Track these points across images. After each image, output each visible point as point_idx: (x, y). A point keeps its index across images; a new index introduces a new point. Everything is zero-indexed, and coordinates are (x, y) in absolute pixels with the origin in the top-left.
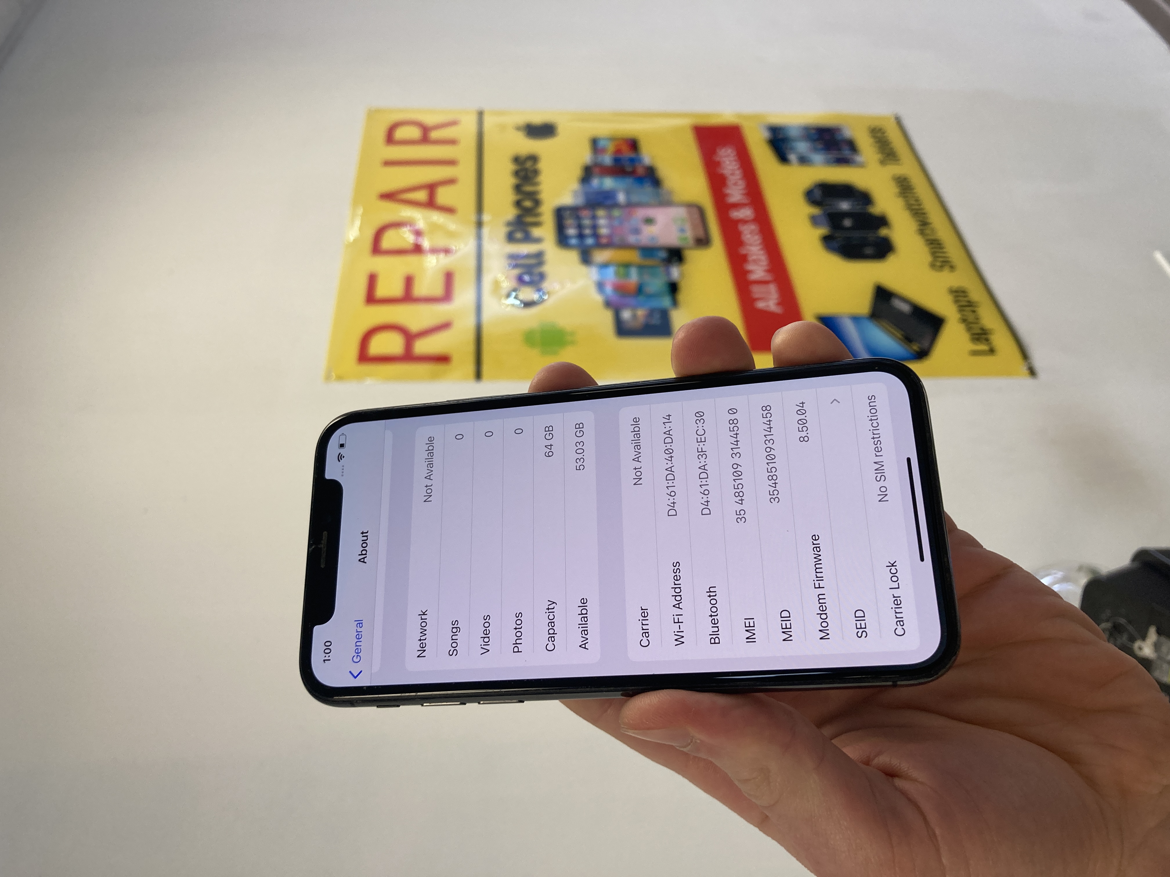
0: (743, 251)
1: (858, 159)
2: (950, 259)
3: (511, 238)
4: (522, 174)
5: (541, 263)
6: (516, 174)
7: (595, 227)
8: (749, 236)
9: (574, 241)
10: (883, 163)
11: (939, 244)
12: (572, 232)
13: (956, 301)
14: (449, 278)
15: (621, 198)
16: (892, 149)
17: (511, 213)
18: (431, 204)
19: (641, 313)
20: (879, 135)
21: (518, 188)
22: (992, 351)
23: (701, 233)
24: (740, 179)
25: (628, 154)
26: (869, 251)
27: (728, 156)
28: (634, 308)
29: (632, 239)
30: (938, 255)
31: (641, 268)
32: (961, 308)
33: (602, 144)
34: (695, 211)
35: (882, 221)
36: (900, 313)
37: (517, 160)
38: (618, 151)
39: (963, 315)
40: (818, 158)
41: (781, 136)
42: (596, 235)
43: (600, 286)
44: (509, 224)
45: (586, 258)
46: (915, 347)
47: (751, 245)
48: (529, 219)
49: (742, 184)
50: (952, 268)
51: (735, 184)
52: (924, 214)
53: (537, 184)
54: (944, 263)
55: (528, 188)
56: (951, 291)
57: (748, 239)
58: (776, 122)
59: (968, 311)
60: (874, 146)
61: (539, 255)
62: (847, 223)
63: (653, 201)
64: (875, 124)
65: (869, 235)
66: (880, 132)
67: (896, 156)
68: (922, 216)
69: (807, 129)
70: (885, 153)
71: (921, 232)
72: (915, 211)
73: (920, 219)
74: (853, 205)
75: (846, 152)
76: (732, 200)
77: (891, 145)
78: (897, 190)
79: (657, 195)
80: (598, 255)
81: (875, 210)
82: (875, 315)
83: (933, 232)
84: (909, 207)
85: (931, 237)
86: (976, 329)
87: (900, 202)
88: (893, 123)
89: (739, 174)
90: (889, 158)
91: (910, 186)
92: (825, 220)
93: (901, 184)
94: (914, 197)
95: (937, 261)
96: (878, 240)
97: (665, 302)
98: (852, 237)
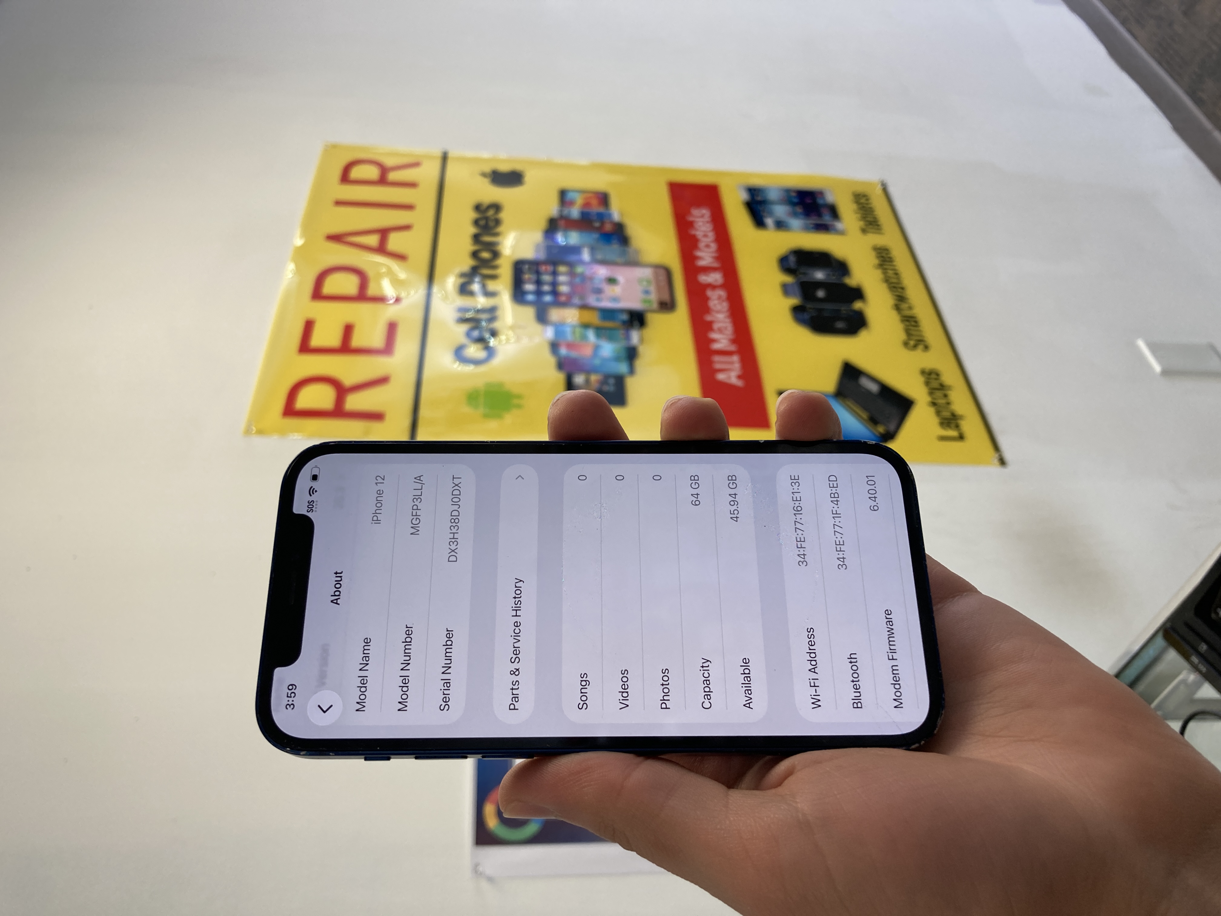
0: (708, 318)
1: (839, 225)
2: (926, 339)
3: (464, 290)
4: (482, 223)
5: (492, 319)
6: (476, 222)
7: (554, 284)
8: (716, 302)
9: (530, 297)
10: (864, 231)
11: (916, 322)
12: (529, 287)
13: (927, 383)
14: (392, 328)
15: (586, 256)
16: (875, 218)
17: (467, 263)
18: (381, 249)
19: (594, 378)
20: (863, 200)
21: (476, 238)
22: (961, 437)
23: (666, 297)
24: (712, 242)
25: (595, 208)
26: (840, 325)
27: (702, 216)
28: (587, 371)
29: (592, 300)
30: (911, 332)
31: (599, 329)
32: (932, 391)
33: (570, 196)
34: (662, 272)
35: (858, 294)
36: (868, 392)
37: (478, 208)
38: (587, 204)
39: (933, 398)
40: (796, 223)
41: (759, 198)
42: (555, 293)
43: (554, 346)
44: (463, 275)
45: (542, 318)
46: (881, 429)
47: (718, 312)
48: (486, 271)
49: (714, 246)
50: (926, 348)
51: (708, 246)
52: (903, 288)
53: (497, 234)
54: (919, 342)
55: (487, 239)
56: (923, 372)
57: (715, 305)
58: (756, 182)
59: (939, 394)
60: (857, 213)
61: (492, 310)
62: (821, 294)
63: (619, 260)
64: (860, 189)
65: (843, 309)
66: (865, 198)
67: (878, 225)
68: (900, 290)
69: (788, 191)
70: (868, 221)
71: (897, 308)
72: (893, 285)
73: (897, 294)
74: (828, 275)
75: (827, 218)
76: (701, 263)
77: (876, 213)
78: (876, 261)
79: (624, 253)
80: (555, 314)
81: (852, 281)
82: (840, 393)
83: (910, 308)
84: (887, 280)
85: (907, 313)
86: (946, 414)
87: (878, 274)
88: (879, 190)
89: (711, 236)
90: (871, 226)
91: (890, 258)
92: (797, 289)
93: (880, 255)
94: (893, 270)
95: (910, 339)
96: (851, 314)
97: (622, 368)
98: (824, 309)
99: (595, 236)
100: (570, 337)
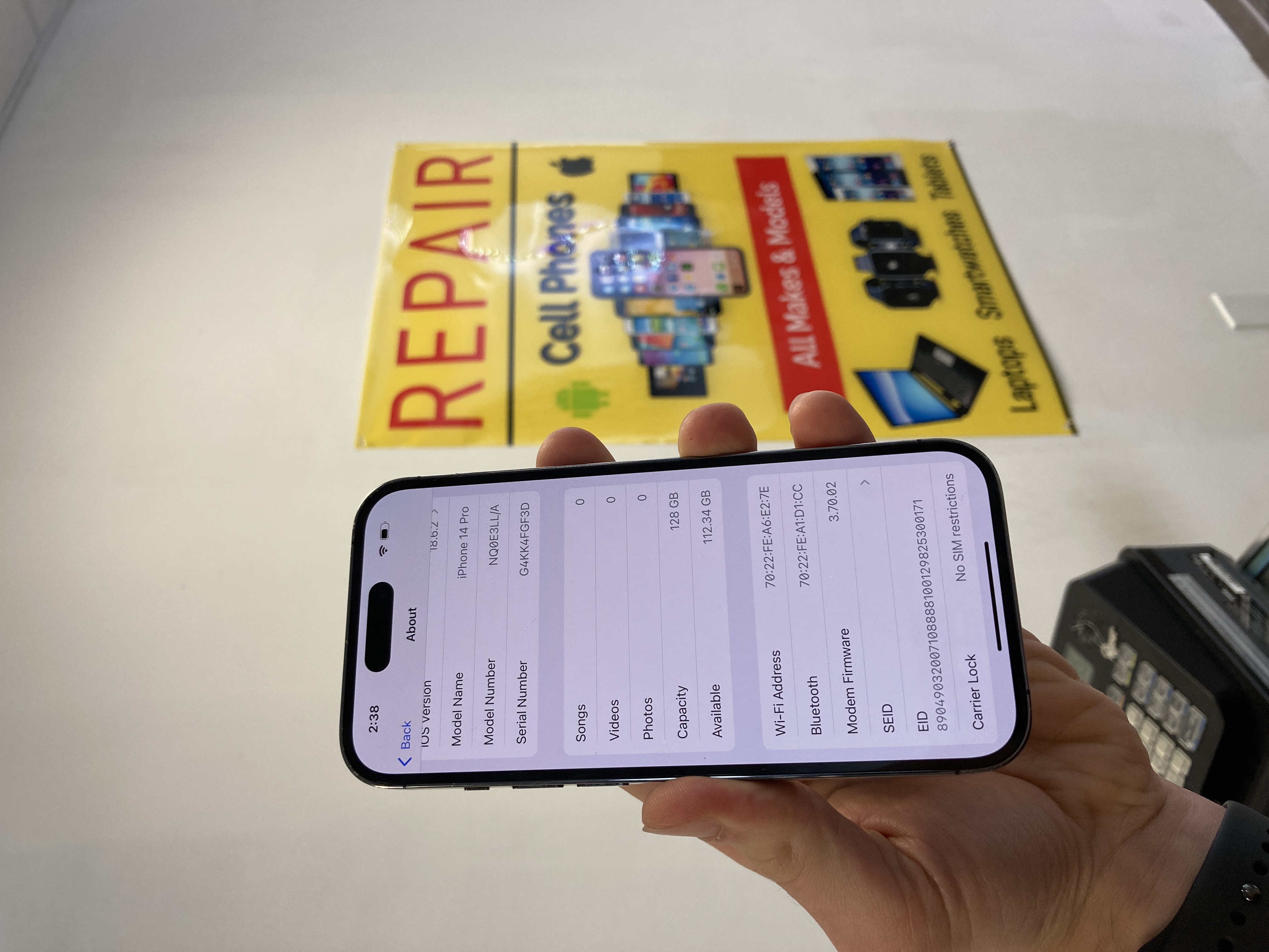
0: (783, 299)
1: (909, 192)
2: (998, 306)
3: (544, 287)
4: (556, 215)
5: (574, 316)
6: (550, 215)
7: (630, 274)
8: (790, 281)
9: (608, 291)
10: (933, 196)
11: (988, 289)
12: (606, 279)
13: (1001, 352)
14: (481, 332)
15: (659, 241)
16: (944, 182)
17: (544, 260)
19: (675, 369)
20: (932, 163)
21: (551, 231)
22: (1034, 407)
23: (740, 281)
24: (783, 218)
25: (666, 192)
26: (913, 297)
27: (772, 191)
28: (668, 363)
29: (670, 288)
30: (984, 300)
31: (676, 318)
32: (1005, 360)
33: (640, 180)
34: (734, 254)
35: (929, 263)
36: (942, 365)
37: (551, 200)
38: (657, 188)
39: (1007, 368)
40: (866, 192)
41: (827, 168)
42: (632, 284)
43: (635, 341)
44: (543, 272)
45: (621, 310)
46: (955, 404)
47: (792, 292)
48: (563, 266)
49: (784, 223)
50: (999, 315)
51: (778, 223)
52: (974, 255)
53: (571, 226)
54: (992, 310)
55: (563, 231)
56: (997, 341)
57: (789, 285)
58: (822, 152)
59: (1012, 362)
60: (925, 177)
61: (573, 306)
62: (893, 265)
63: (691, 245)
64: (929, 152)
65: (915, 279)
66: (934, 161)
67: (947, 189)
68: (971, 256)
69: (855, 159)
70: (937, 185)
71: (969, 275)
72: (965, 252)
73: (969, 260)
74: (900, 245)
75: (896, 185)
76: (773, 242)
77: (945, 176)
78: (947, 228)
79: (696, 237)
80: (634, 306)
81: (923, 251)
82: (915, 369)
83: (982, 275)
84: (958, 247)
85: (979, 280)
86: (1019, 384)
87: (949, 241)
88: (947, 151)
89: (782, 211)
90: (940, 191)
91: (960, 223)
92: (869, 263)
93: (951, 221)
94: (963, 236)
95: (982, 308)
96: (923, 284)
97: (701, 357)
98: (896, 282)
99: (668, 219)
100: (649, 328)
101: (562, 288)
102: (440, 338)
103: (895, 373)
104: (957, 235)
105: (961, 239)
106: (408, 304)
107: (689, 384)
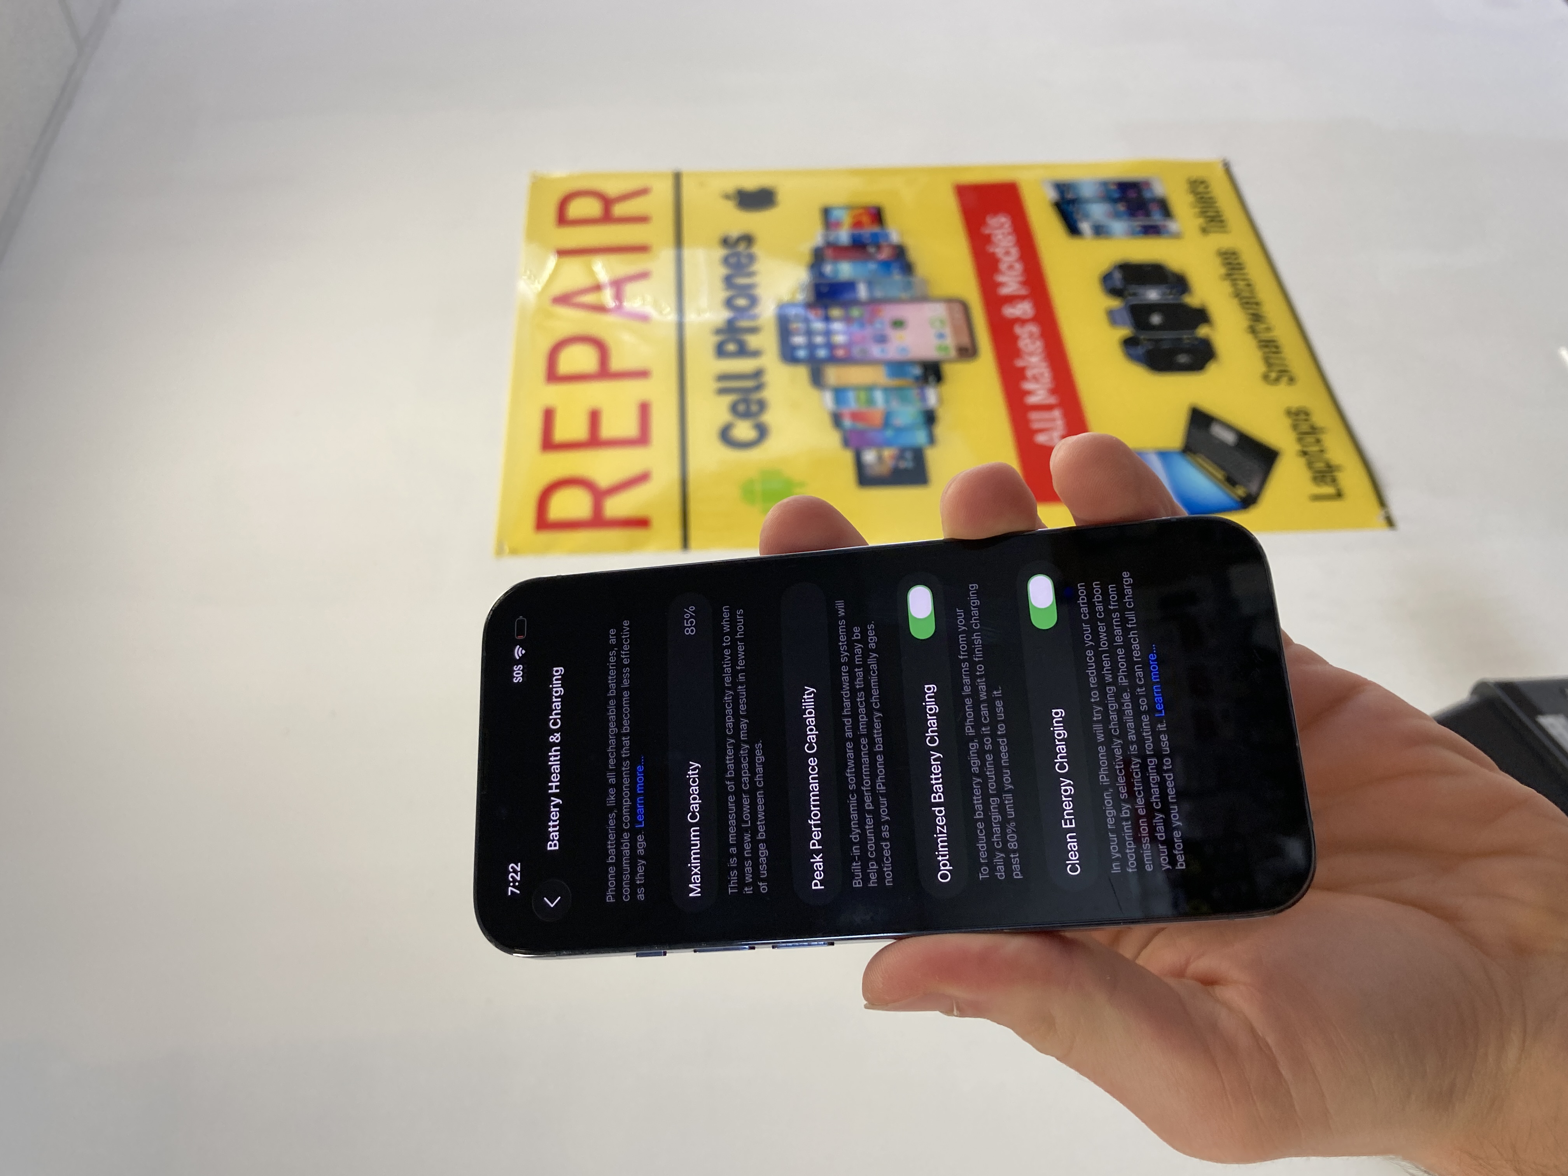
0: (1020, 363)
1: (1173, 226)
2: (1289, 369)
3: (720, 352)
4: (733, 260)
5: (759, 387)
6: (726, 261)
7: (828, 333)
8: (1028, 341)
9: (801, 354)
10: (1204, 231)
11: (1277, 347)
12: (799, 340)
13: (1295, 427)
14: (644, 410)
15: (862, 292)
16: (1217, 212)
17: (721, 316)
18: (618, 308)
19: (888, 453)
20: (1201, 189)
21: (728, 281)
22: (1339, 495)
23: (965, 341)
24: (1017, 261)
25: (869, 230)
26: (1183, 359)
27: (1001, 226)
28: (879, 445)
29: (876, 351)
30: (1272, 361)
31: (887, 390)
32: (1301, 437)
33: (837, 214)
34: (957, 308)
35: (1201, 316)
36: (1222, 444)
37: (725, 242)
38: (857, 224)
39: (1303, 446)
40: (1119, 226)
41: (1070, 196)
42: (831, 346)
43: (836, 418)
44: (718, 332)
45: (817, 380)
46: (1241, 491)
47: (1031, 354)
48: (745, 324)
49: (1019, 267)
50: (1292, 380)
51: (1011, 267)
52: (1257, 304)
53: (751, 274)
54: (1282, 374)
55: (742, 281)
56: (1289, 413)
57: (1026, 345)
58: (1065, 176)
59: (1310, 439)
60: (1195, 207)
61: (758, 374)
62: (1156, 319)
63: (904, 295)
64: (1197, 174)
65: (1185, 337)
66: (1203, 186)
67: (1222, 221)
68: (1254, 306)
69: (1105, 184)
70: (1208, 217)
71: (1253, 330)
72: (1244, 300)
73: (1251, 311)
74: (1164, 294)
75: (1157, 218)
76: (1005, 291)
77: (1217, 205)
78: (1223, 271)
79: (908, 286)
80: (834, 375)
81: (1193, 300)
82: (1189, 449)
83: (1268, 329)
84: (1237, 295)
85: (1265, 336)
86: (1320, 465)
87: (1226, 288)
88: (1220, 171)
89: (1015, 252)
90: (1213, 224)
91: (1239, 264)
92: (1126, 316)
93: (1227, 261)
94: (1244, 280)
95: (1271, 371)
96: (1196, 343)
97: (920, 437)
98: (1162, 340)
99: (872, 266)
100: (853, 403)
101: (743, 351)
102: (594, 418)
103: (1164, 455)
104: (1235, 280)
105: (1241, 284)
106: (553, 376)
107: (906, 470)
